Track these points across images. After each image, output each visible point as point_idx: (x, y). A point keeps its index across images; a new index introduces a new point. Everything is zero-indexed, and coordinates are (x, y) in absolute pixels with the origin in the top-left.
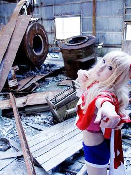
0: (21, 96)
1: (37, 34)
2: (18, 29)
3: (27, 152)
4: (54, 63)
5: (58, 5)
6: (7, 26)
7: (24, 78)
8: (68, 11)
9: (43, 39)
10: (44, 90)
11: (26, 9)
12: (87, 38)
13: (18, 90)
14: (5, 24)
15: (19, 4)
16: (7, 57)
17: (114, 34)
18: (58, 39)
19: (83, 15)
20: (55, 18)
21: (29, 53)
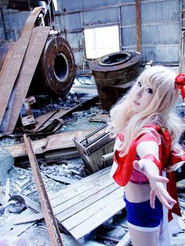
0: (39, 139)
1: (59, 52)
3: (50, 213)
4: (84, 91)
5: (86, 11)
6: (17, 43)
7: (43, 114)
8: (102, 19)
10: (71, 128)
11: (43, 19)
12: (129, 55)
13: (35, 130)
14: (15, 40)
15: (33, 12)
16: (19, 85)
17: (168, 47)
18: (88, 57)
19: (123, 23)
20: (83, 30)
21: (49, 79)
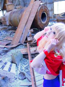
1: (44, 12)
2: (34, 9)
9: (47, 14)
21: (39, 22)
